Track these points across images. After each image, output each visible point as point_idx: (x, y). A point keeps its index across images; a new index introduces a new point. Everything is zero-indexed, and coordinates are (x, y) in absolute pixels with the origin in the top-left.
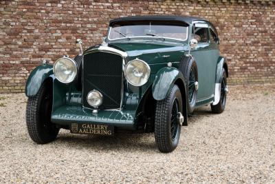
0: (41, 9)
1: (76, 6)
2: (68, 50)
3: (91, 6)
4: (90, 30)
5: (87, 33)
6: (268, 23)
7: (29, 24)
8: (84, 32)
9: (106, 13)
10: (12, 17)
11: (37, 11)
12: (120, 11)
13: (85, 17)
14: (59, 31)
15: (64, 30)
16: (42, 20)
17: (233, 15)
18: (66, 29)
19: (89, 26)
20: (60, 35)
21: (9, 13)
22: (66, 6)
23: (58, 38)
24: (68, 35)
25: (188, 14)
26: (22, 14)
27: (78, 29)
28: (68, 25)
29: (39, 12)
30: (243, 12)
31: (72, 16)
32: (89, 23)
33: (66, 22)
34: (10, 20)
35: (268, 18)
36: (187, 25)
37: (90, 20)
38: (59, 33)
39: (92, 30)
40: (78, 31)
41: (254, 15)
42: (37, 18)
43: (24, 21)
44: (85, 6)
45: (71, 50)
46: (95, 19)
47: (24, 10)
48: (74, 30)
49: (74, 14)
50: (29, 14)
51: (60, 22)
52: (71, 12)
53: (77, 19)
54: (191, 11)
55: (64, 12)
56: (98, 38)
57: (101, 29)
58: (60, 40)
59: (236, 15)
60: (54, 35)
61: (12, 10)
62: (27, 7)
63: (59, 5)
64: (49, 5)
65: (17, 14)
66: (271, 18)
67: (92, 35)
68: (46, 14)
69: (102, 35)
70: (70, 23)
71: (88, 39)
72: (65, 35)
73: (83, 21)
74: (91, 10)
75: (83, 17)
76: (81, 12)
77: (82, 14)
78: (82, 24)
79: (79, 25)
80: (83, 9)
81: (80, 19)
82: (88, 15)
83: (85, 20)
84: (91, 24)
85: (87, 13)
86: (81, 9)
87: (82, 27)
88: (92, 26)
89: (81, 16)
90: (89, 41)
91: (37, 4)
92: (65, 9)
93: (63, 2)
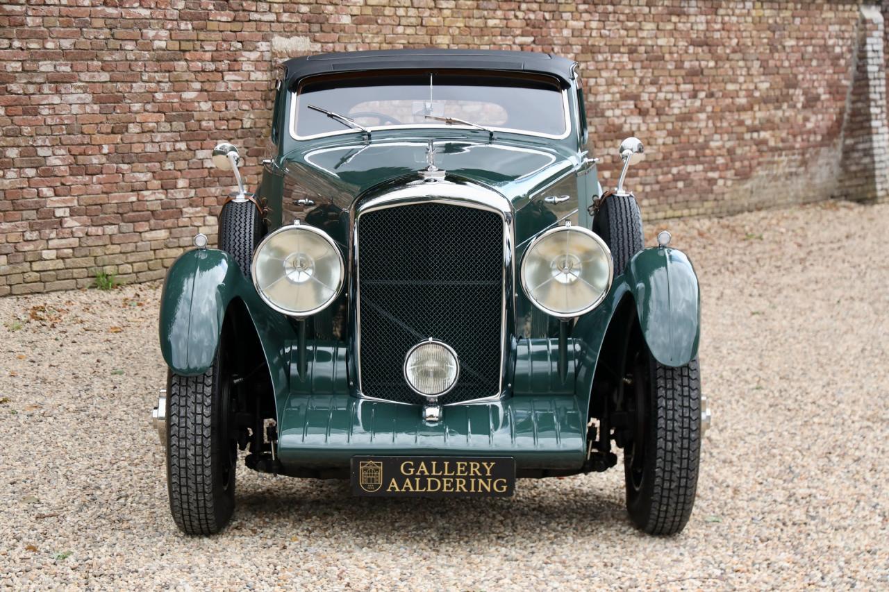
4: (49, 80)
5: (40, 92)
6: (566, 46)
8: (31, 89)
9: (99, 23)
12: (145, 13)
13: (34, 35)
17: (474, 22)
19: (46, 66)
25: (346, 20)
27: (12, 77)
30: (499, 13)
32: (47, 55)
35: (566, 32)
36: (564, 85)
37: (50, 45)
39: (58, 81)
40: (13, 87)
41: (528, 22)
46: (66, 44)
54: (356, 11)
56: (75, 109)
57: (85, 77)
59: (480, 22)
66: (573, 30)
67: (56, 99)
69: (88, 98)
71: (45, 111)
73: (28, 49)
74: (51, 12)
75: (26, 36)
76: (19, 19)
77: (22, 25)
78: (23, 61)
79: (14, 64)
80: (24, 8)
81: (17, 44)
82: (42, 28)
83: (34, 45)
84: (52, 60)
85: (38, 20)
86: (17, 8)
87: (24, 70)
88: (55, 67)
89: (22, 32)
90: (49, 121)
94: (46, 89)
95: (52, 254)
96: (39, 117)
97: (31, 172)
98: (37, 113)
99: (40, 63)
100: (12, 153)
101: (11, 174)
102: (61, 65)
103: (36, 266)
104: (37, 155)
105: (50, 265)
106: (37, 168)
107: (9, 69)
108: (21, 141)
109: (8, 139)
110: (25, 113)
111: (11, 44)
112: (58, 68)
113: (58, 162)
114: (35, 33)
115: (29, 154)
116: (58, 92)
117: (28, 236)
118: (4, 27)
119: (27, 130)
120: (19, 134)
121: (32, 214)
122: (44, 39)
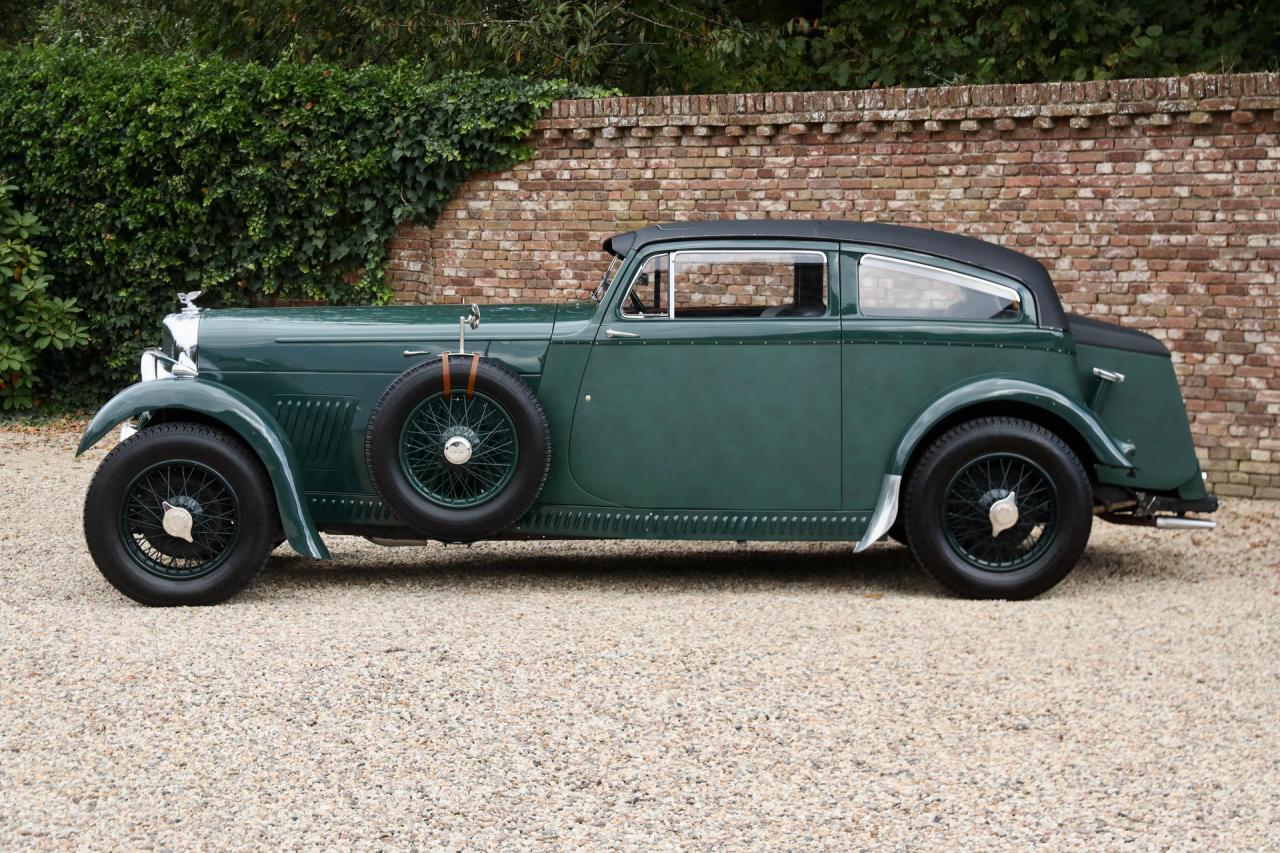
0: (1079, 184)
1: (1206, 166)
2: (1175, 334)
3: (1265, 164)
4: (1259, 255)
5: (1247, 268)
7: (1040, 239)
8: (1236, 266)
10: (983, 218)
11: (1066, 192)
13: (1240, 205)
14: (1139, 264)
15: (1161, 258)
16: (1083, 224)
18: (1167, 255)
19: (1257, 241)
20: (1145, 276)
21: (977, 203)
22: (1165, 167)
23: (1137, 288)
24: (1174, 277)
26: (1017, 206)
27: (1215, 253)
28: (1176, 239)
29: (1074, 195)
31: (1187, 204)
32: (1257, 228)
33: (1167, 230)
34: (981, 228)
37: (1261, 216)
38: (1140, 271)
39: (1270, 258)
40: (1215, 263)
42: (1068, 219)
43: (1023, 228)
44: (1241, 164)
45: (1188, 336)
47: (1025, 192)
48: (1198, 259)
49: (1198, 196)
50: (1040, 202)
51: (1145, 229)
52: (1184, 192)
53: (1206, 215)
55: (1158, 191)
58: (1143, 298)
60: (1125, 276)
61: (987, 192)
62: (1034, 179)
63: (1143, 168)
64: (1106, 167)
65: (1004, 208)
67: (1269, 279)
68: (1098, 203)
70: (1184, 230)
71: (1254, 292)
72: (1164, 276)
73: (1235, 221)
74: (1263, 179)
75: (1231, 207)
76: (1224, 189)
77: (1228, 194)
78: (1228, 235)
79: (1216, 238)
80: (1230, 177)
81: (1220, 216)
82: (1254, 198)
83: (1241, 217)
84: (1265, 233)
85: (1247, 189)
86: (1222, 177)
87: (1228, 245)
88: (1268, 241)
89: (1227, 202)
90: (1259, 303)
91: (1067, 169)
92: (1163, 181)
93: (1155, 154)
94: (1254, 266)
95: (1265, 456)
96: (1247, 298)
97: (1236, 359)
98: (1244, 293)
99: (1250, 237)
100: (1213, 336)
101: (1213, 360)
102: (1275, 239)
103: (1244, 466)
104: (1244, 341)
105: (1262, 469)
106: (1245, 354)
107: (1211, 244)
108: (1225, 324)
109: (1209, 320)
110: (1229, 292)
111: (1214, 217)
112: (1272, 243)
113: (1269, 350)
114: (1243, 203)
115: (1234, 340)
116: (1269, 270)
117: (1234, 430)
118: (1205, 198)
119: (1231, 311)
120: (1221, 316)
121: (1240, 407)
122: (1256, 210)
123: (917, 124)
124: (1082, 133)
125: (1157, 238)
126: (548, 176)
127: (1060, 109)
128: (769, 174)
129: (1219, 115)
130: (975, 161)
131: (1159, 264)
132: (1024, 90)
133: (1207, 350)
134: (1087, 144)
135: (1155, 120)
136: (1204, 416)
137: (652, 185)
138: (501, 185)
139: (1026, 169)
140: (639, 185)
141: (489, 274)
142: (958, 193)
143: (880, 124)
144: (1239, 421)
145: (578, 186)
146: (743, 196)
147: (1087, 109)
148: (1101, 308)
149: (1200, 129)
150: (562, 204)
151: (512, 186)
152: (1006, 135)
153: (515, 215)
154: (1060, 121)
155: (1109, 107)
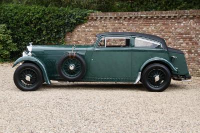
0: (172, 27)
1: (192, 24)
2: (187, 50)
7: (166, 36)
8: (197, 40)
10: (157, 32)
11: (170, 28)
13: (197, 30)
15: (185, 39)
16: (173, 33)
18: (186, 38)
21: (156, 30)
22: (185, 24)
23: (181, 43)
24: (187, 42)
26: (162, 30)
28: (187, 36)
31: (189, 30)
33: (186, 34)
34: (157, 34)
38: (182, 41)
40: (193, 39)
42: (170, 32)
43: (164, 34)
44: (197, 24)
45: (189, 51)
47: (164, 28)
48: (191, 39)
50: (166, 30)
51: (182, 34)
52: (188, 28)
53: (192, 32)
55: (184, 28)
58: (182, 45)
60: (179, 42)
61: (158, 28)
62: (165, 26)
63: (182, 24)
64: (176, 24)
65: (160, 30)
68: (175, 30)
70: (189, 34)
72: (185, 42)
76: (195, 28)
78: (195, 35)
79: (193, 36)
81: (194, 32)
83: (197, 32)
86: (195, 26)
87: (195, 37)
91: (170, 25)
92: (185, 26)
93: (184, 22)
97: (196, 55)
100: (193, 51)
101: (193, 55)
104: (198, 52)
106: (198, 54)
109: (192, 49)
110: (195, 44)
115: (196, 52)
117: (196, 66)
118: (192, 29)
119: (196, 47)
120: (194, 48)
121: (197, 62)
123: (147, 17)
124: (173, 19)
125: (184, 35)
126: (90, 25)
127: (169, 15)
128: (124, 25)
129: (194, 16)
130: (156, 23)
131: (184, 40)
132: (164, 12)
133: (192, 53)
134: (173, 21)
135: (184, 17)
136: (191, 64)
137: (106, 26)
138: (83, 26)
139: (164, 24)
140: (104, 26)
141: (81, 40)
142: (153, 28)
143: (141, 17)
144: (197, 64)
145: (94, 26)
146: (120, 28)
147: (173, 15)
148: (175, 46)
149: (191, 18)
150: (92, 29)
151: (84, 26)
152: (161, 19)
153: (84, 31)
154: (169, 17)
155: (177, 15)
